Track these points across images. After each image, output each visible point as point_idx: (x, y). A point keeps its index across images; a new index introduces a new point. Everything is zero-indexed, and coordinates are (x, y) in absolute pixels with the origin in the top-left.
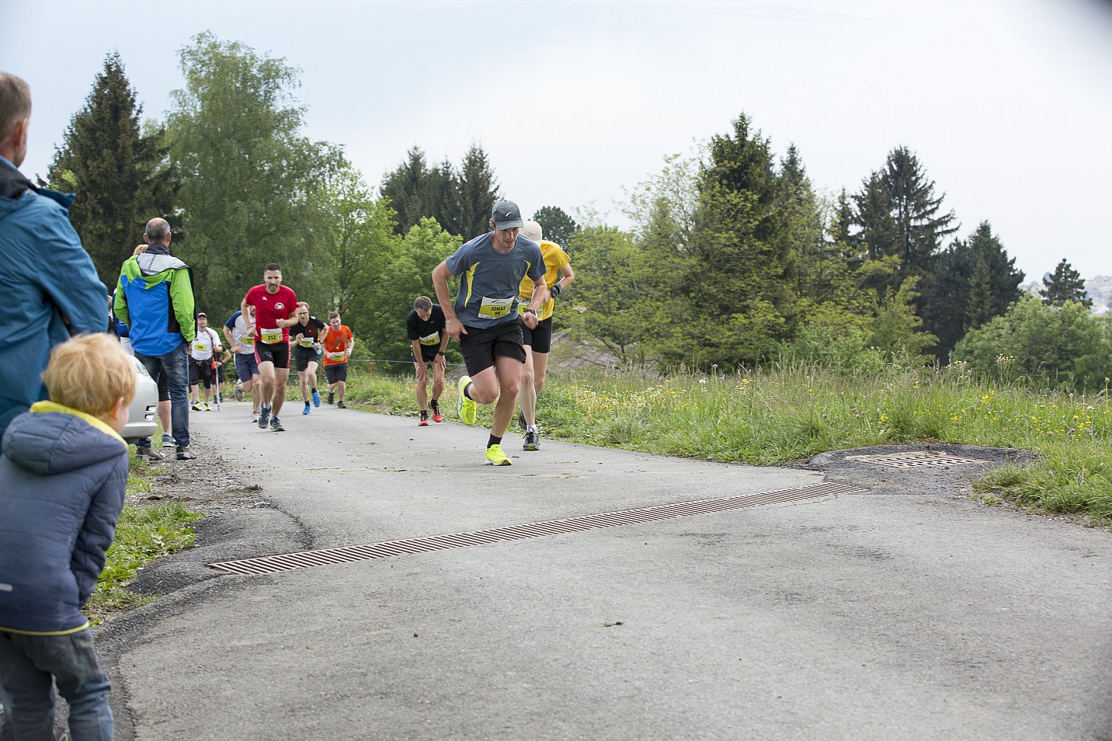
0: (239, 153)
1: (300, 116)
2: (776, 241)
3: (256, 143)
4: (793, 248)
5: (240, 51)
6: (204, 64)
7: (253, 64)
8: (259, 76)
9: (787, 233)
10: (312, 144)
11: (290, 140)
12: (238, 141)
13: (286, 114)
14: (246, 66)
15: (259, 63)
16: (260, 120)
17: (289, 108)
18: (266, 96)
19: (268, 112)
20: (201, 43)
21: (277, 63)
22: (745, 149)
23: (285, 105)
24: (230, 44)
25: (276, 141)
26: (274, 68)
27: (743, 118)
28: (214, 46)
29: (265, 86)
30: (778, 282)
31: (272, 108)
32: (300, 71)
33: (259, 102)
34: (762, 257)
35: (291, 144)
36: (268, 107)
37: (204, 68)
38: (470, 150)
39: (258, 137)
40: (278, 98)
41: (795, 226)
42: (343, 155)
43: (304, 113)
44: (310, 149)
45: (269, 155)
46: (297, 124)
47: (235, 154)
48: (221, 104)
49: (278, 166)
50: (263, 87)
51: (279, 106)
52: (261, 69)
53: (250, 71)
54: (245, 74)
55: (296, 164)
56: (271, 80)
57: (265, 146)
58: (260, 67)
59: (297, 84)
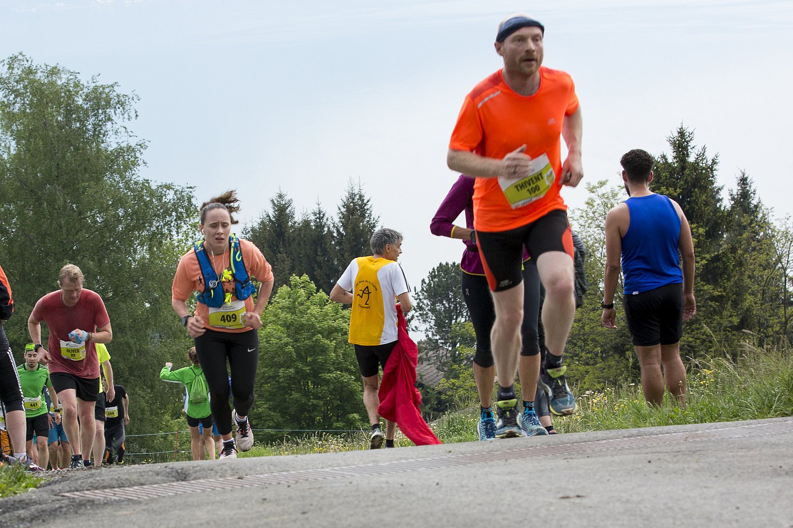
0: (65, 202)
1: (138, 154)
2: (728, 285)
3: (85, 188)
4: (750, 294)
5: (60, 78)
6: (18, 94)
7: (77, 92)
8: (85, 107)
9: (742, 274)
10: (154, 187)
11: (127, 183)
12: (63, 187)
13: (120, 152)
14: (70, 95)
15: (85, 90)
16: (89, 160)
17: (124, 145)
18: (95, 130)
19: (99, 150)
20: (13, 69)
21: (107, 90)
22: (687, 172)
23: (120, 141)
24: (49, 68)
25: (111, 185)
26: (104, 96)
27: (682, 133)
28: (30, 71)
29: (94, 118)
30: (734, 335)
31: (102, 145)
32: (135, 98)
33: (87, 139)
34: (713, 304)
35: (129, 188)
36: (98, 145)
37: (18, 99)
38: (347, 196)
39: (88, 181)
40: (110, 133)
41: (752, 267)
42: (192, 200)
43: (142, 150)
44: (152, 194)
45: (102, 204)
46: (135, 164)
47: (60, 202)
48: (41, 143)
49: (114, 216)
50: (92, 120)
51: (111, 143)
52: (87, 98)
53: (74, 100)
54: (68, 105)
55: (135, 213)
56: (100, 111)
57: (97, 192)
58: (87, 96)
59: (133, 115)
